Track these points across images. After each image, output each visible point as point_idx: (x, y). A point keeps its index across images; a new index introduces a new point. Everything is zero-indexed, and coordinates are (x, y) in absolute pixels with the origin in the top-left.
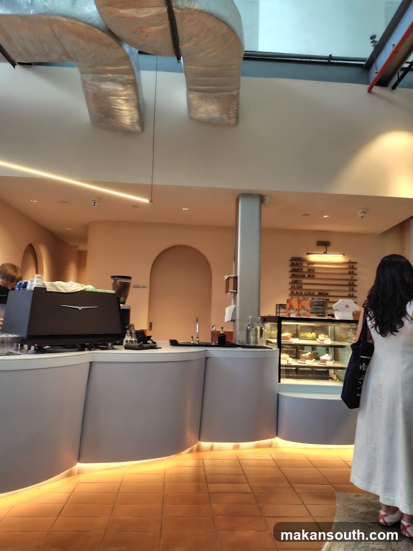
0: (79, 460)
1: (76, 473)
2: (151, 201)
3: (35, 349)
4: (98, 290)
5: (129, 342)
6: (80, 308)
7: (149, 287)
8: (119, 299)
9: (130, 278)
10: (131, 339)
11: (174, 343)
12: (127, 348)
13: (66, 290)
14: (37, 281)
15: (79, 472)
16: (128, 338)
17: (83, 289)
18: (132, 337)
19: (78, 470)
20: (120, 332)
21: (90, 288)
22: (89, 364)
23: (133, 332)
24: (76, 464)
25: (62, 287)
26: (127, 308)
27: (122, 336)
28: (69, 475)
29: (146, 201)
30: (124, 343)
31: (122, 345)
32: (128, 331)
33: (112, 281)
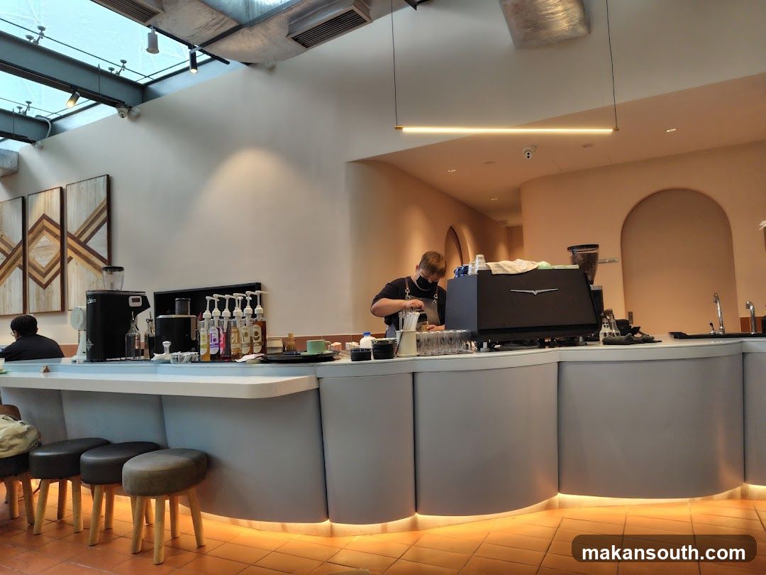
0: (559, 490)
1: (557, 505)
2: (616, 129)
3: (488, 347)
4: (556, 267)
5: (607, 335)
6: (535, 293)
7: (620, 262)
8: (586, 275)
9: (596, 246)
10: (611, 331)
11: (679, 336)
12: (606, 342)
13: (514, 270)
14: (480, 263)
15: (562, 506)
16: (605, 330)
17: (535, 267)
18: (611, 328)
19: (560, 503)
20: (594, 322)
21: (544, 265)
22: (557, 364)
23: (612, 321)
24: (556, 495)
25: (510, 267)
26: (597, 289)
27: (597, 327)
28: (549, 507)
29: (609, 131)
30: (602, 337)
31: (599, 340)
32: (605, 321)
33: (570, 254)
